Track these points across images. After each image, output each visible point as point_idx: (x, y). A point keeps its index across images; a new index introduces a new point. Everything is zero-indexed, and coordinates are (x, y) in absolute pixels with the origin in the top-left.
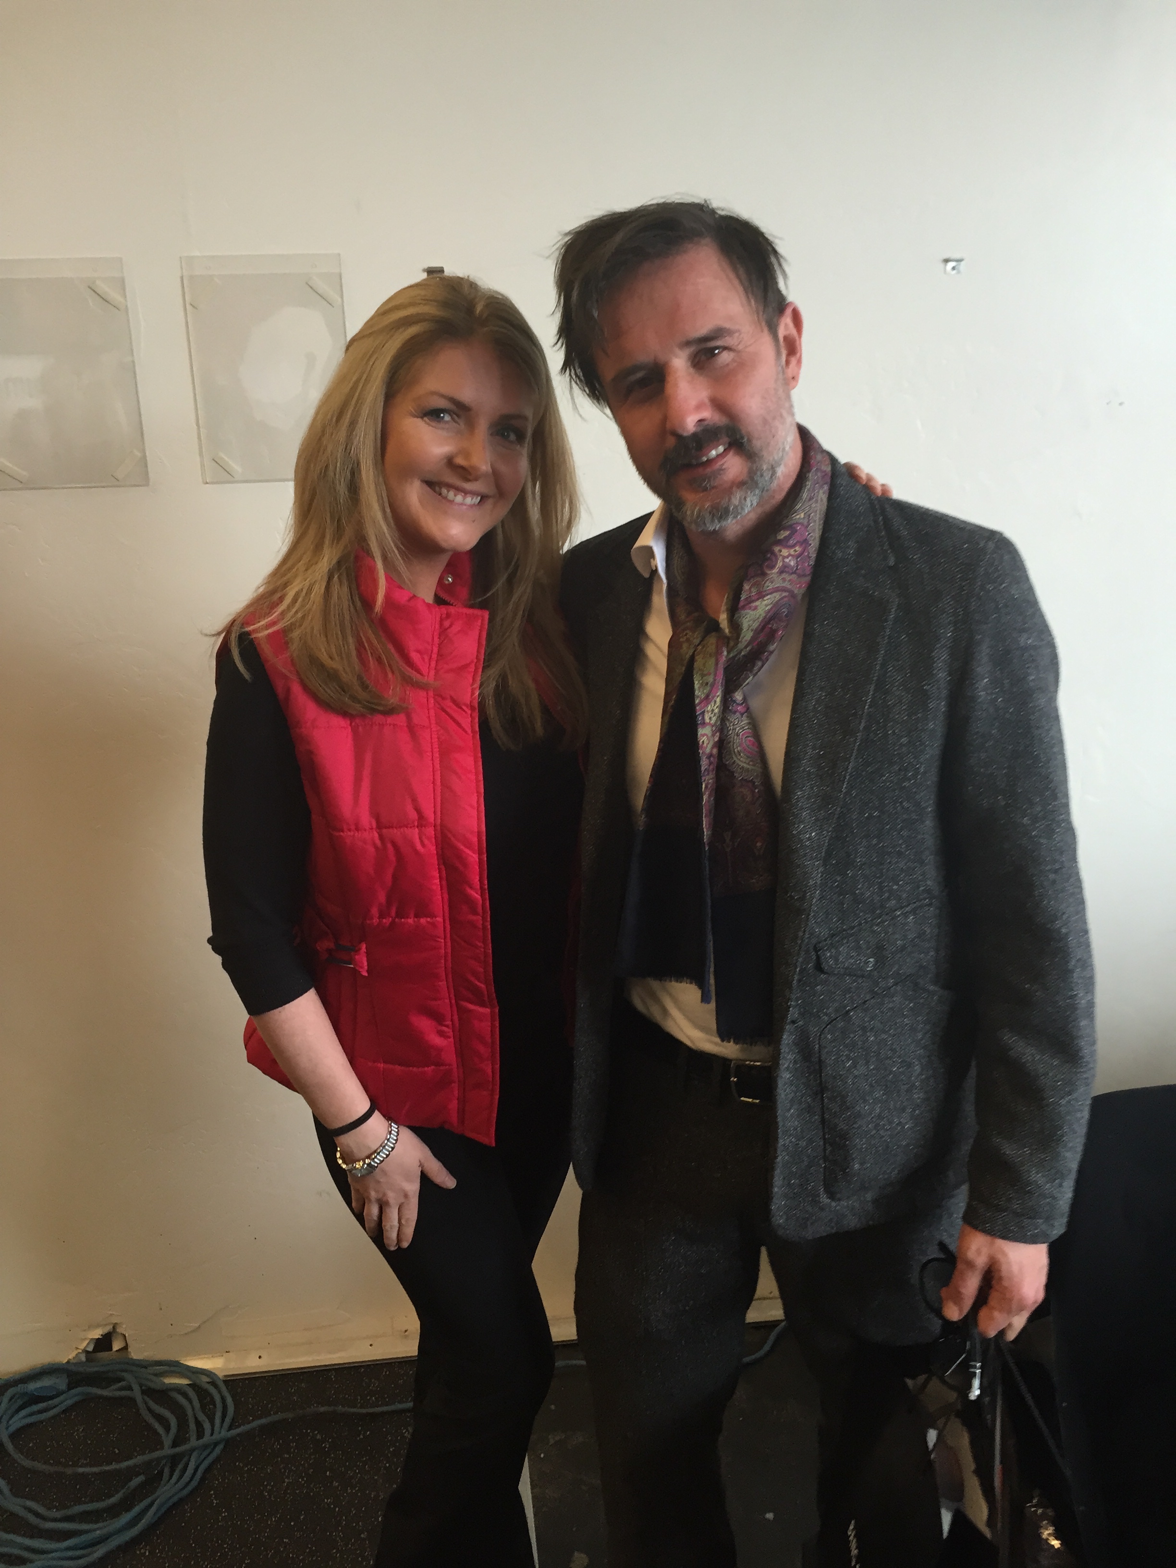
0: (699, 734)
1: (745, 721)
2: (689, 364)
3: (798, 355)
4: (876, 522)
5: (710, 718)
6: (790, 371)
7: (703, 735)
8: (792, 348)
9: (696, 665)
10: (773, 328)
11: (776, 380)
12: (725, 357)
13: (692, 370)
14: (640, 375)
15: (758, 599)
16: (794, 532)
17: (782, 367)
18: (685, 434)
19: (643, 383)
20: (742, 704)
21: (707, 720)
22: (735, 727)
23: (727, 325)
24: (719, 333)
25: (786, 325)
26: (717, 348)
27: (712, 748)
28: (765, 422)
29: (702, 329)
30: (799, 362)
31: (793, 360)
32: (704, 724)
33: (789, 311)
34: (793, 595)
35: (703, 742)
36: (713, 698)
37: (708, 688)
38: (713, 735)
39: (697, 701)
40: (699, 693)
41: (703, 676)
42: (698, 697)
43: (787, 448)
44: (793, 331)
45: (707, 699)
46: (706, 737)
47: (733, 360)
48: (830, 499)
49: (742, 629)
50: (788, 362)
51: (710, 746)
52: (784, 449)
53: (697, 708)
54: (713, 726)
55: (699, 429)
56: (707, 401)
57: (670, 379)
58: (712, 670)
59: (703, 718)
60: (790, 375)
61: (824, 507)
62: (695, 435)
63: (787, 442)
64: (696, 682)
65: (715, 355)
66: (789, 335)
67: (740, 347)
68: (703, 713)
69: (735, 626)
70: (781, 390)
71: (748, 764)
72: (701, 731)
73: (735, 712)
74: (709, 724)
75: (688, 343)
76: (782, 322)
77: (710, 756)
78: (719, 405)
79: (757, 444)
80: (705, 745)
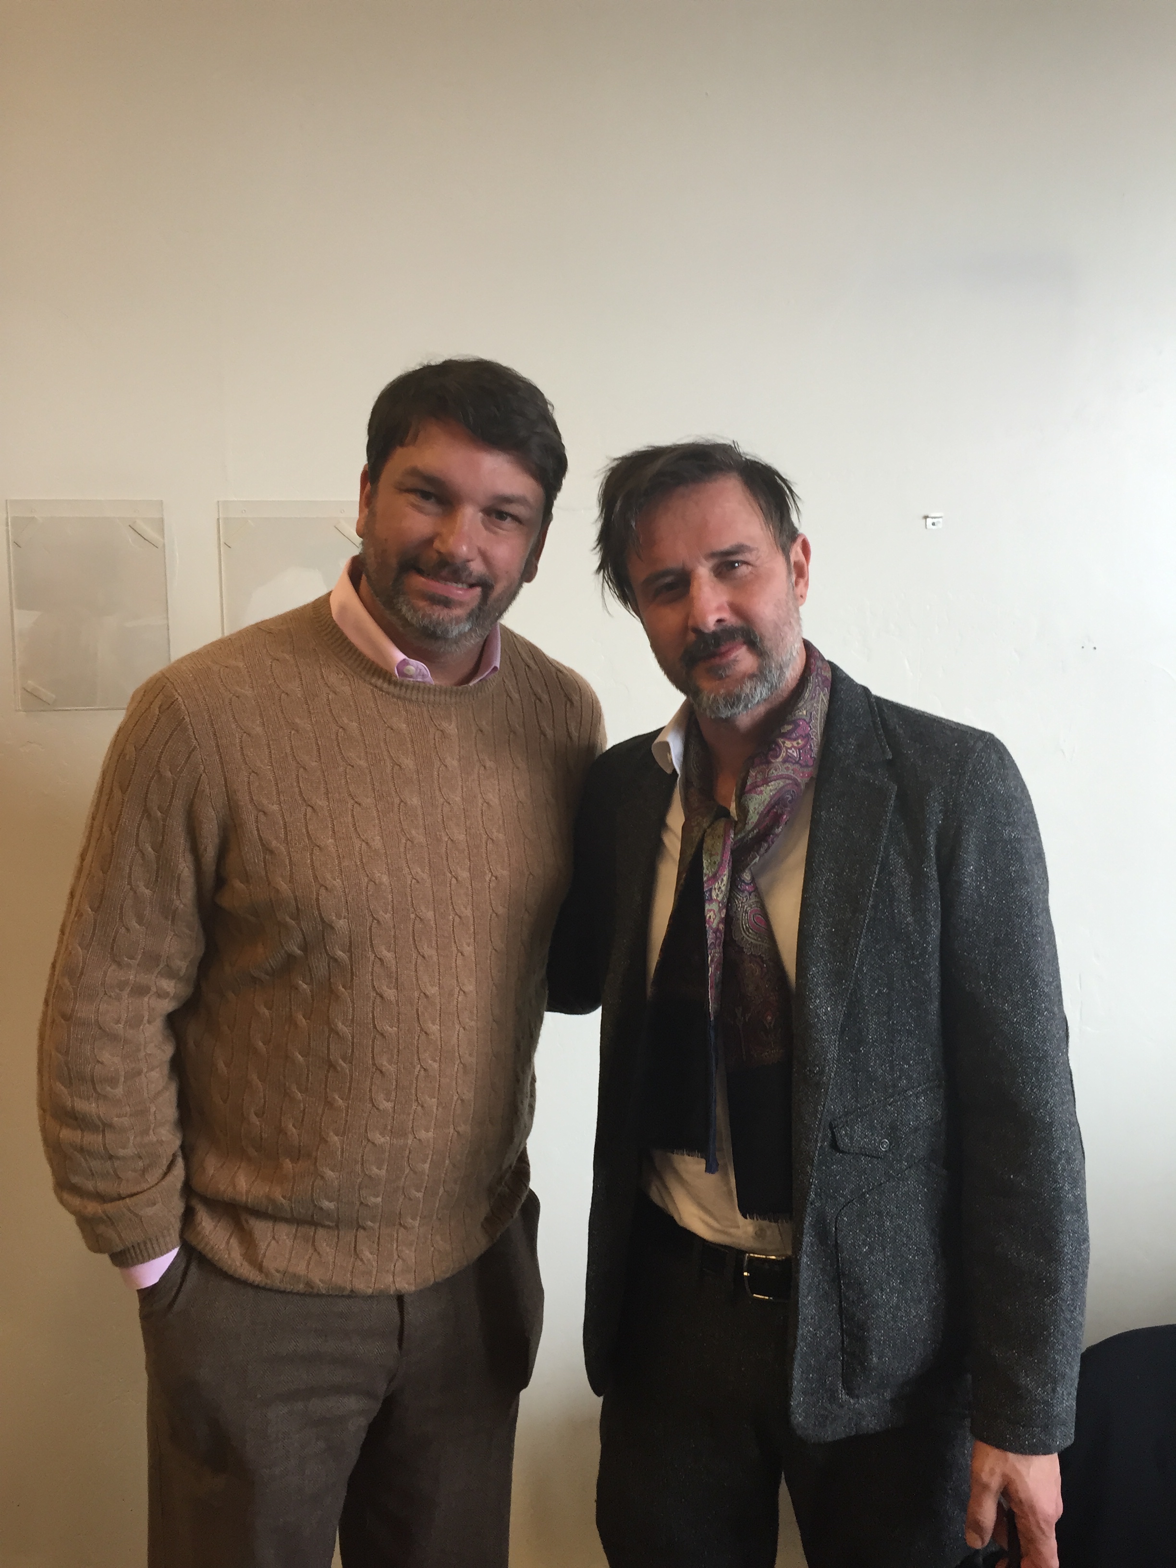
0: (706, 909)
1: (753, 899)
2: (712, 574)
3: (806, 579)
4: (874, 723)
5: (717, 895)
6: (800, 589)
7: (710, 911)
8: (800, 572)
9: (705, 845)
10: (786, 552)
11: (787, 594)
12: (744, 570)
13: (715, 579)
14: (668, 579)
15: (763, 785)
16: (796, 726)
17: (792, 585)
18: (706, 631)
19: (670, 587)
20: (750, 883)
21: (714, 897)
22: (743, 904)
23: (748, 543)
24: (740, 549)
25: (797, 552)
26: (738, 562)
27: (718, 923)
28: (776, 626)
29: (726, 545)
30: (806, 584)
31: (802, 582)
32: (711, 900)
33: (799, 541)
34: (797, 784)
35: (710, 917)
36: (720, 876)
37: (716, 867)
38: (720, 911)
39: (705, 879)
40: (707, 871)
41: (711, 855)
42: (706, 875)
43: (795, 654)
44: (802, 558)
45: (715, 877)
46: (713, 913)
47: (751, 573)
48: (831, 702)
49: (748, 811)
50: (797, 584)
51: (716, 922)
52: (791, 654)
53: (705, 885)
54: (719, 903)
55: (719, 628)
56: (726, 605)
57: (695, 585)
58: (720, 852)
59: (711, 895)
60: (799, 593)
61: (826, 709)
62: (714, 633)
63: (794, 647)
64: (705, 861)
65: (735, 567)
66: (799, 561)
67: (758, 563)
68: (710, 890)
69: (743, 810)
70: (791, 604)
71: (757, 940)
72: (707, 907)
73: (743, 892)
74: (716, 900)
75: (713, 555)
76: (793, 550)
77: (716, 931)
78: (736, 610)
79: (768, 644)
80: (712, 920)
